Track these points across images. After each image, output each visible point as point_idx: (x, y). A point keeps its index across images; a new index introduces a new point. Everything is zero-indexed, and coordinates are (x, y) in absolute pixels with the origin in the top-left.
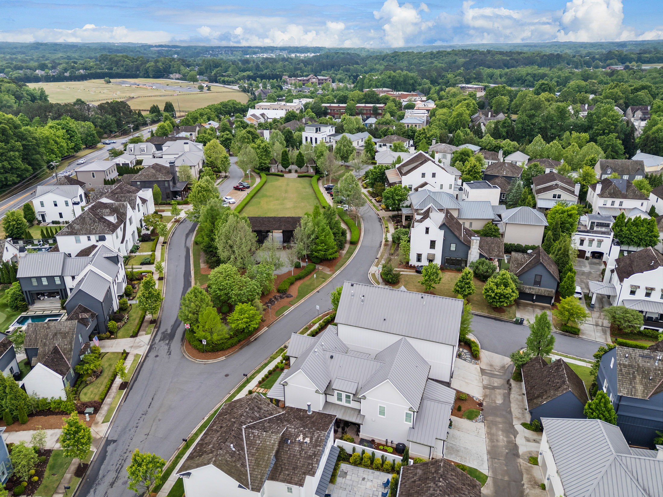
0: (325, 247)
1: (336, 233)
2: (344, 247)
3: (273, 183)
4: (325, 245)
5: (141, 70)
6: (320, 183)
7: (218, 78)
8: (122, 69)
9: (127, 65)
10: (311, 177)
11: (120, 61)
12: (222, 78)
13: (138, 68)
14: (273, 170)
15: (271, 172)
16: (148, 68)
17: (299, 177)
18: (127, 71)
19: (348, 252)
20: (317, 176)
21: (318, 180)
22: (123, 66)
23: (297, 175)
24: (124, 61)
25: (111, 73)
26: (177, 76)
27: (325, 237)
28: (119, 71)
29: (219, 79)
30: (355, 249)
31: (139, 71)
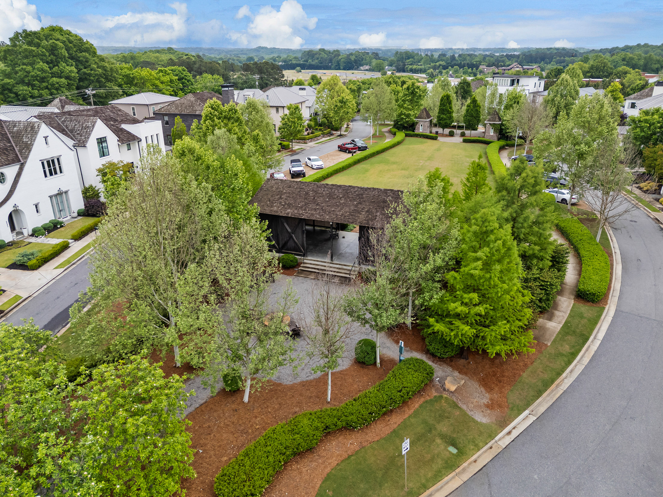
0: (481, 309)
1: (534, 256)
2: (556, 306)
3: (411, 146)
4: (484, 298)
5: (333, 62)
6: (505, 153)
7: (406, 66)
8: (316, 61)
9: (322, 58)
10: (487, 143)
11: (316, 54)
12: (410, 67)
13: (331, 61)
14: (420, 129)
15: (416, 132)
16: (340, 60)
17: (465, 141)
18: (321, 63)
19: (567, 329)
20: (502, 143)
21: (502, 148)
22: (318, 59)
23: (461, 139)
24: (320, 54)
25: (305, 64)
26: (367, 67)
27: (487, 266)
28: (313, 63)
29: (407, 68)
30: (594, 321)
31: (332, 63)
